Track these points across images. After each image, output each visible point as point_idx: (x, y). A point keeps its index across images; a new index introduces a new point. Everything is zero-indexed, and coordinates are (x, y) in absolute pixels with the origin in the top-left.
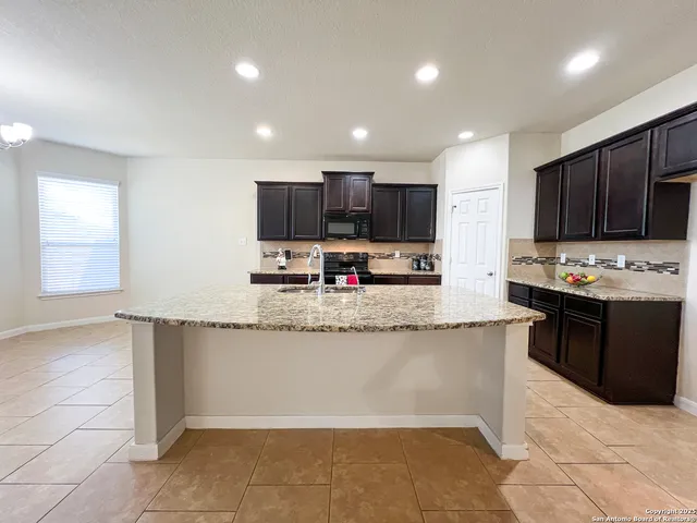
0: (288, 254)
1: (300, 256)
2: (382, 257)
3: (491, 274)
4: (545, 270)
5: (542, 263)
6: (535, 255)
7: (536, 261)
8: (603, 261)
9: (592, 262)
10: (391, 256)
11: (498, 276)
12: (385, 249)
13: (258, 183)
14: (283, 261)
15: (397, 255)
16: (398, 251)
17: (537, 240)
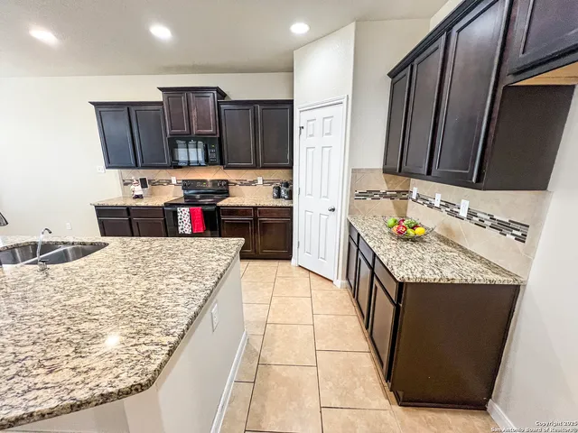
0: (144, 183)
1: (160, 183)
2: (244, 183)
3: (334, 210)
4: (395, 206)
5: (391, 197)
6: (384, 188)
7: (384, 195)
8: (447, 204)
9: (437, 204)
10: (253, 183)
11: (339, 211)
12: (247, 175)
13: (96, 104)
14: (138, 190)
15: (260, 182)
16: (259, 176)
17: (387, 171)
